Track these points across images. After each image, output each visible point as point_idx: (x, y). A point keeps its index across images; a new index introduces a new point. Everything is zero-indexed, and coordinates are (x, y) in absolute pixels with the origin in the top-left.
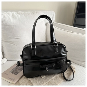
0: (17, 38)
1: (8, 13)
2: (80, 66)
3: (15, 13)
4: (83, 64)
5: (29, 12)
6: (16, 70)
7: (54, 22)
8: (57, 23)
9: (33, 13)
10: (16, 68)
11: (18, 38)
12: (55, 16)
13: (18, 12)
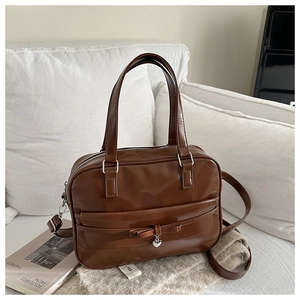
0: (49, 137)
1: (19, 54)
2: (270, 237)
3: (43, 52)
4: (280, 229)
5: (93, 49)
6: (50, 252)
7: (185, 80)
8: (196, 85)
9: (108, 52)
10: (49, 244)
11: (52, 140)
12: (187, 59)
13: (57, 50)
